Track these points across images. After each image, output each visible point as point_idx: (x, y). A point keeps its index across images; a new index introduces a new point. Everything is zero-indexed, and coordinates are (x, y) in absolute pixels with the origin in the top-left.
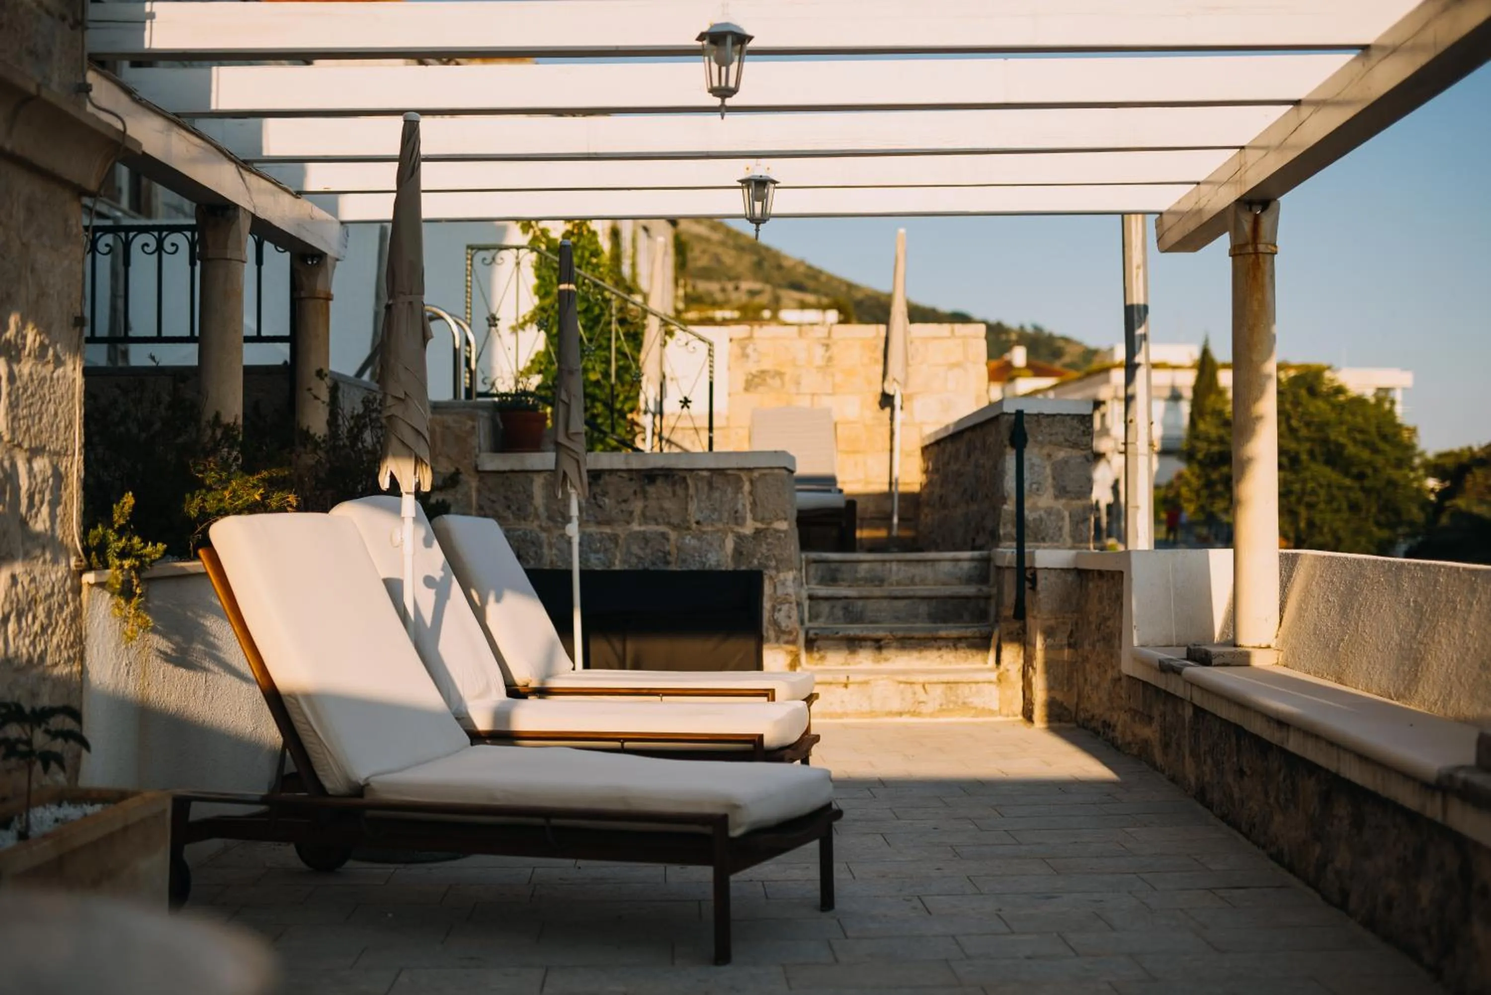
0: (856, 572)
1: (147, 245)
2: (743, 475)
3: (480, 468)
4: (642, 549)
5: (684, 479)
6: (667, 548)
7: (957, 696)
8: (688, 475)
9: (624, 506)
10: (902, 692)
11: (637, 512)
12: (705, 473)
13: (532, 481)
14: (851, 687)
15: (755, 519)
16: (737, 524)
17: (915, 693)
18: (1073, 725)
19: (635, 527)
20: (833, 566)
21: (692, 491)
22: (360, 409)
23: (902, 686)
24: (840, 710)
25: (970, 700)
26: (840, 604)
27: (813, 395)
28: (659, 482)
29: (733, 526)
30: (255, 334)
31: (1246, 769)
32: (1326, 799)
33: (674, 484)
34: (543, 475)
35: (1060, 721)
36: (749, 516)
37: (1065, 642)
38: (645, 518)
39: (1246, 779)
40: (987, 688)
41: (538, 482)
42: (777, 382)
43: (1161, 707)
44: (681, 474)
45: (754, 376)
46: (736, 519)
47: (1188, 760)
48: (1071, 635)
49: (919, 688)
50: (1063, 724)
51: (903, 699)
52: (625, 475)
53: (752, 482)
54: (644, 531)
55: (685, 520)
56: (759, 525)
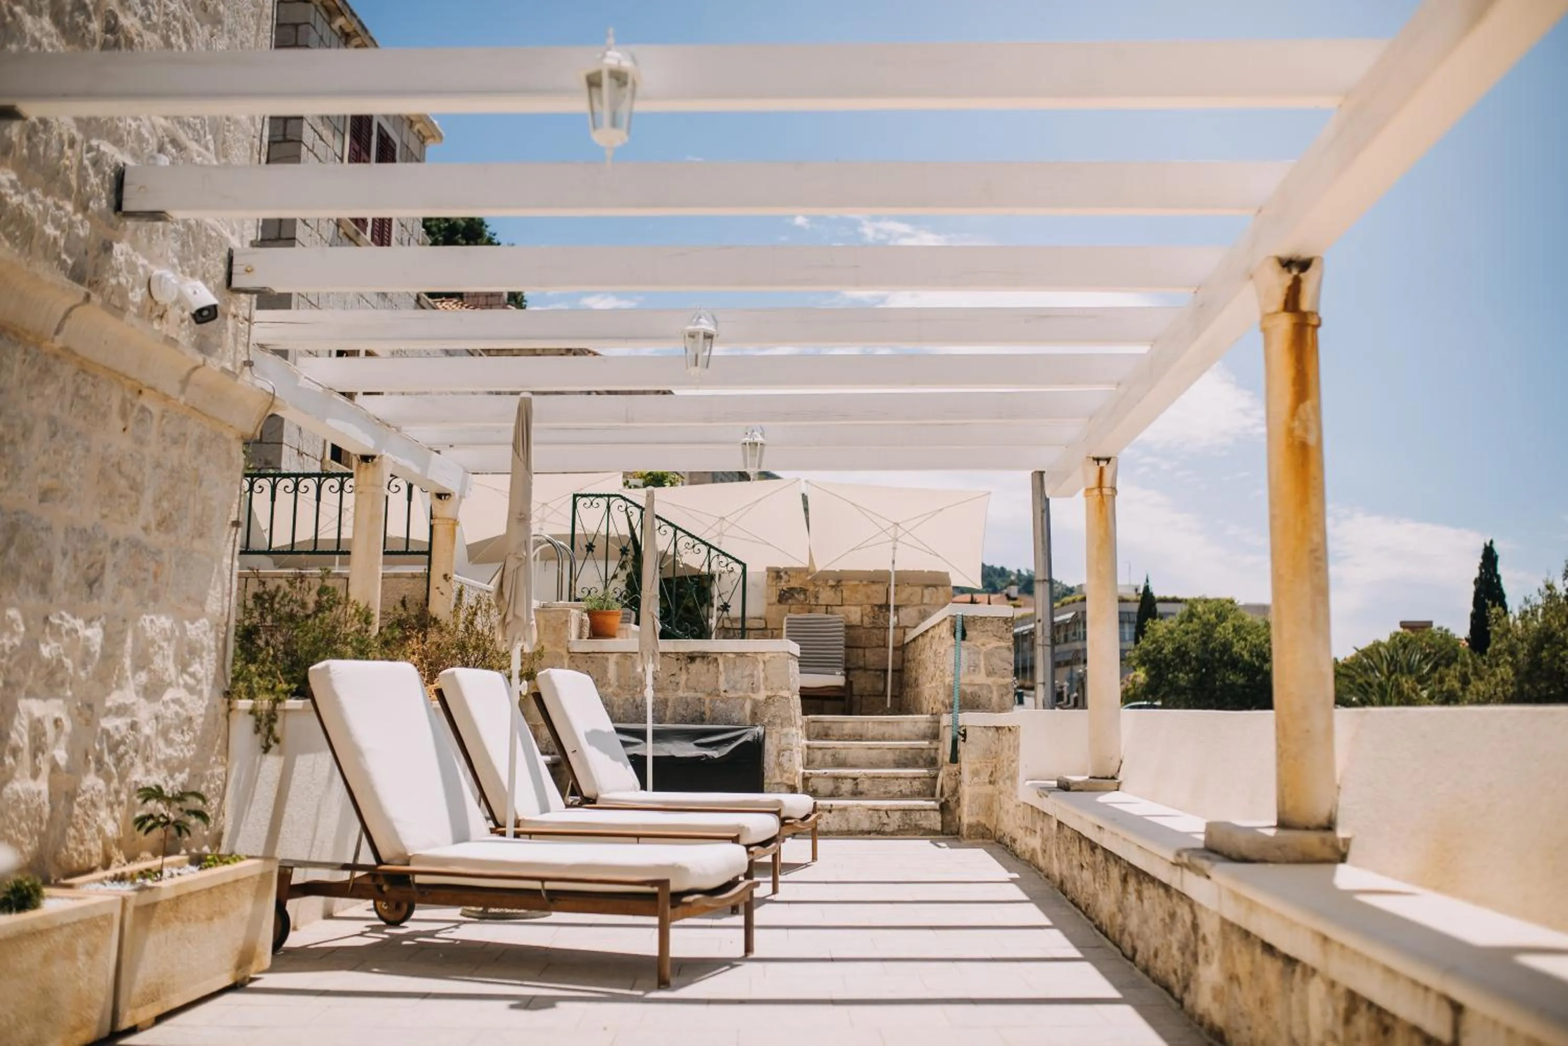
0: (843, 729)
1: (332, 486)
2: (759, 657)
3: (571, 650)
4: (684, 709)
5: (716, 659)
6: (703, 709)
7: (911, 820)
8: (718, 656)
9: (672, 679)
10: (871, 816)
11: (683, 682)
12: (731, 656)
13: (607, 659)
14: (833, 812)
15: (766, 689)
16: (753, 692)
17: (880, 817)
18: (993, 841)
19: (680, 694)
20: (826, 725)
21: (721, 667)
22: (474, 604)
23: (870, 812)
24: (825, 829)
25: (920, 822)
26: (830, 752)
27: (827, 605)
28: (698, 661)
29: (751, 694)
30: (404, 549)
31: (1084, 865)
32: (1124, 880)
33: (709, 663)
34: (615, 655)
35: (983, 838)
36: (762, 687)
37: (987, 780)
38: (688, 687)
39: (1084, 871)
40: (932, 814)
41: (613, 659)
42: (802, 597)
43: (1041, 824)
44: (715, 656)
45: (785, 592)
46: (753, 688)
47: (1055, 861)
48: (991, 775)
49: (882, 814)
50: (985, 840)
51: (872, 821)
52: (673, 656)
53: (764, 663)
54: (686, 698)
55: (716, 689)
56: (769, 693)
